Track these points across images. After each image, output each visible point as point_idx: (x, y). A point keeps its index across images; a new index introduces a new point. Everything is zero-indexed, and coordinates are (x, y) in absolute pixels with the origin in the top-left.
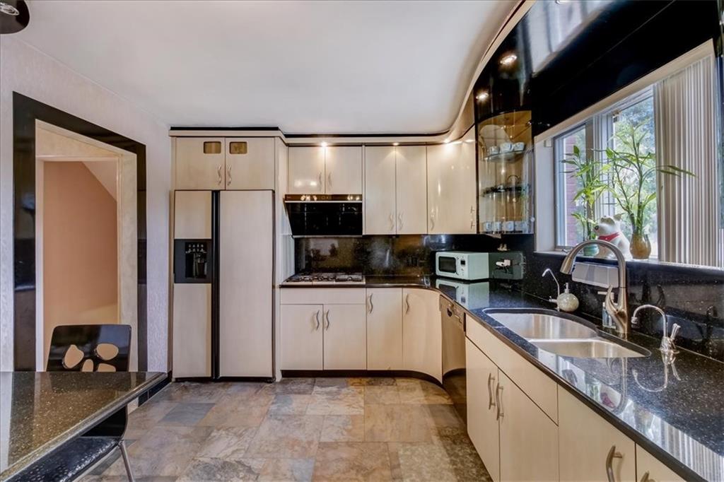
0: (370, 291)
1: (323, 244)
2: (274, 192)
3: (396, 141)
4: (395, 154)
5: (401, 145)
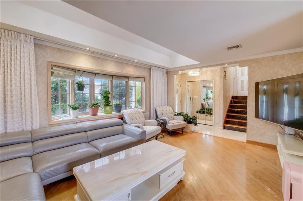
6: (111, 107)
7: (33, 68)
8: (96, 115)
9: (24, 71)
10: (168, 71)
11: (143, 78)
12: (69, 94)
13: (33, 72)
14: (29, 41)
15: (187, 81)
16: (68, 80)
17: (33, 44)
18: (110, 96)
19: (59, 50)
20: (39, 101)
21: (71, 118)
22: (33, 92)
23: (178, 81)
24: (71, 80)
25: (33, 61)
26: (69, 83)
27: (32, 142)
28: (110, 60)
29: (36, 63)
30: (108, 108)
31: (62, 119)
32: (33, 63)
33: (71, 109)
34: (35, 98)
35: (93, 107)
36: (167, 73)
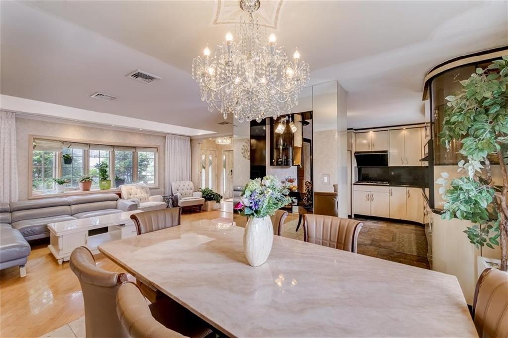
0: (391, 188)
1: (374, 171)
2: (351, 151)
3: (404, 128)
4: (404, 132)
5: (406, 129)
6: (108, 182)
7: (14, 142)
8: (88, 190)
9: (4, 146)
10: (192, 138)
11: (155, 148)
12: (55, 167)
13: (14, 147)
14: (10, 117)
15: (223, 150)
16: (54, 152)
17: (14, 119)
18: (107, 169)
19: (43, 122)
20: (19, 175)
21: (56, 193)
22: (13, 166)
23: (213, 149)
24: (57, 153)
25: (13, 136)
26: (55, 155)
27: (11, 212)
28: (107, 130)
29: (17, 137)
30: (104, 183)
31: (44, 194)
32: (14, 138)
33: (57, 183)
34: (14, 171)
35: (84, 181)
36: (191, 140)
